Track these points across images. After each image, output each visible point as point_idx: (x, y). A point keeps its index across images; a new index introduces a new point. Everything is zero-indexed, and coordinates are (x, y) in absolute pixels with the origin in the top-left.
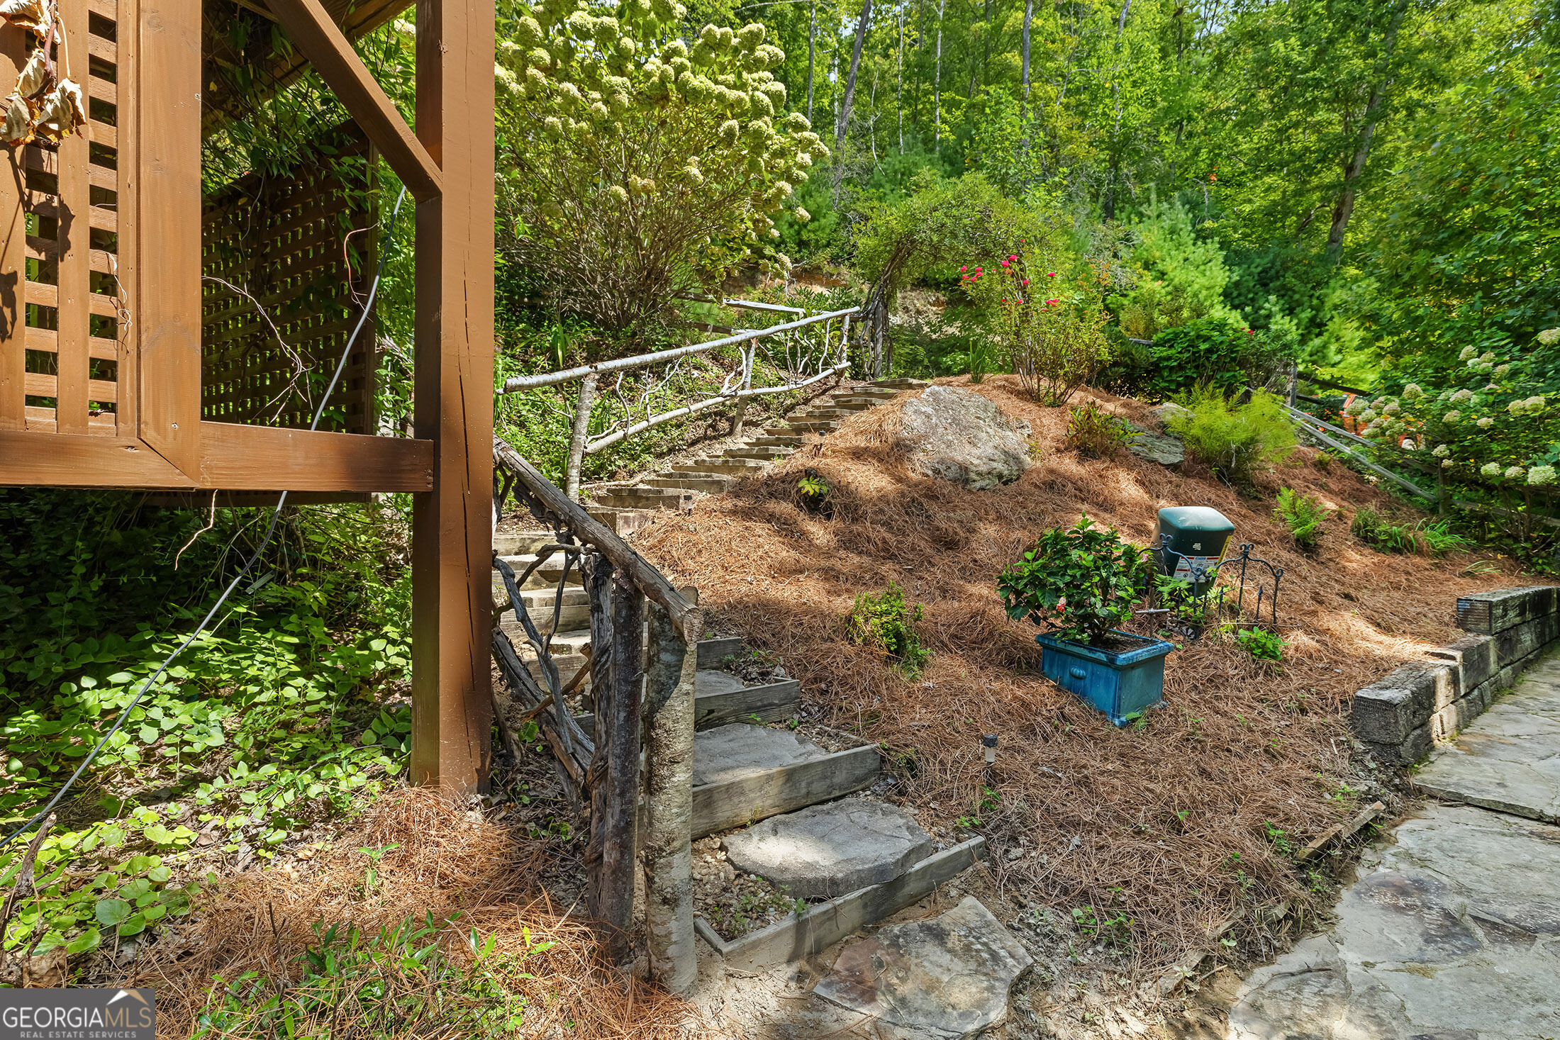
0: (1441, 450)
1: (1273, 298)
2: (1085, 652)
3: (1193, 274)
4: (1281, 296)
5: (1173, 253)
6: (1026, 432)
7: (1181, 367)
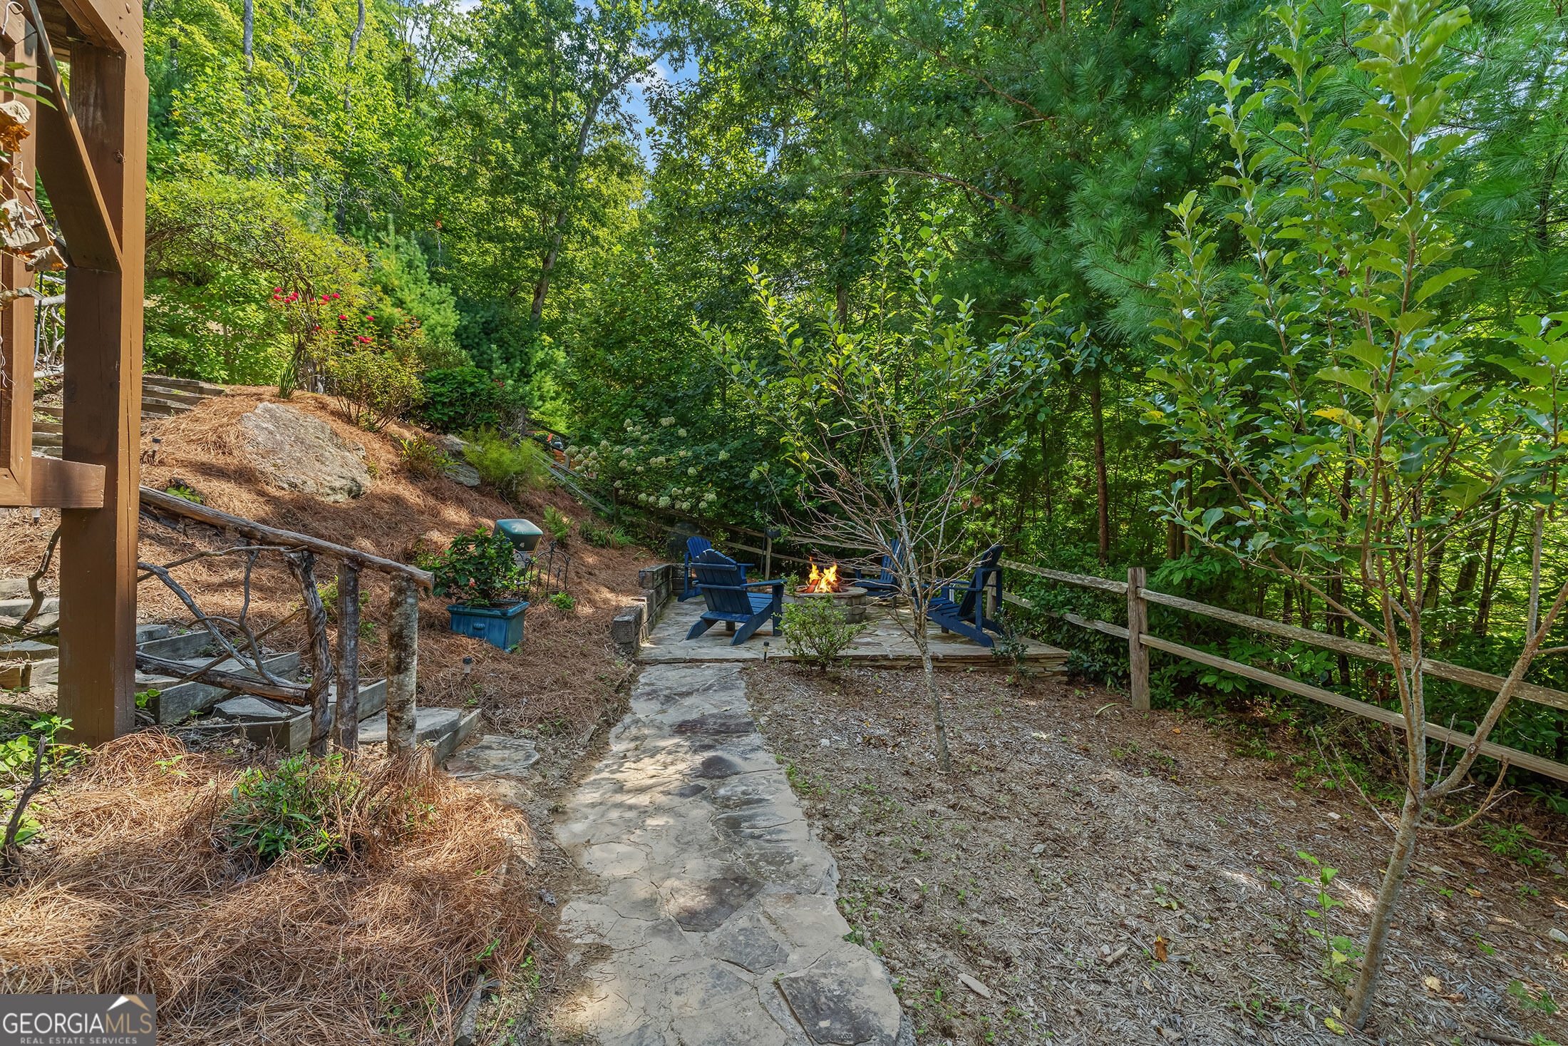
0: (618, 484)
1: (494, 347)
2: (486, 612)
3: (429, 310)
4: (500, 347)
5: (411, 285)
6: (362, 453)
7: (451, 404)
